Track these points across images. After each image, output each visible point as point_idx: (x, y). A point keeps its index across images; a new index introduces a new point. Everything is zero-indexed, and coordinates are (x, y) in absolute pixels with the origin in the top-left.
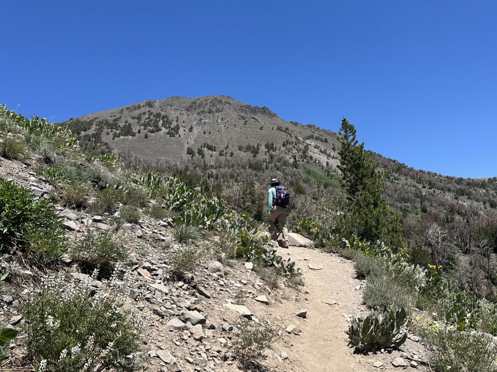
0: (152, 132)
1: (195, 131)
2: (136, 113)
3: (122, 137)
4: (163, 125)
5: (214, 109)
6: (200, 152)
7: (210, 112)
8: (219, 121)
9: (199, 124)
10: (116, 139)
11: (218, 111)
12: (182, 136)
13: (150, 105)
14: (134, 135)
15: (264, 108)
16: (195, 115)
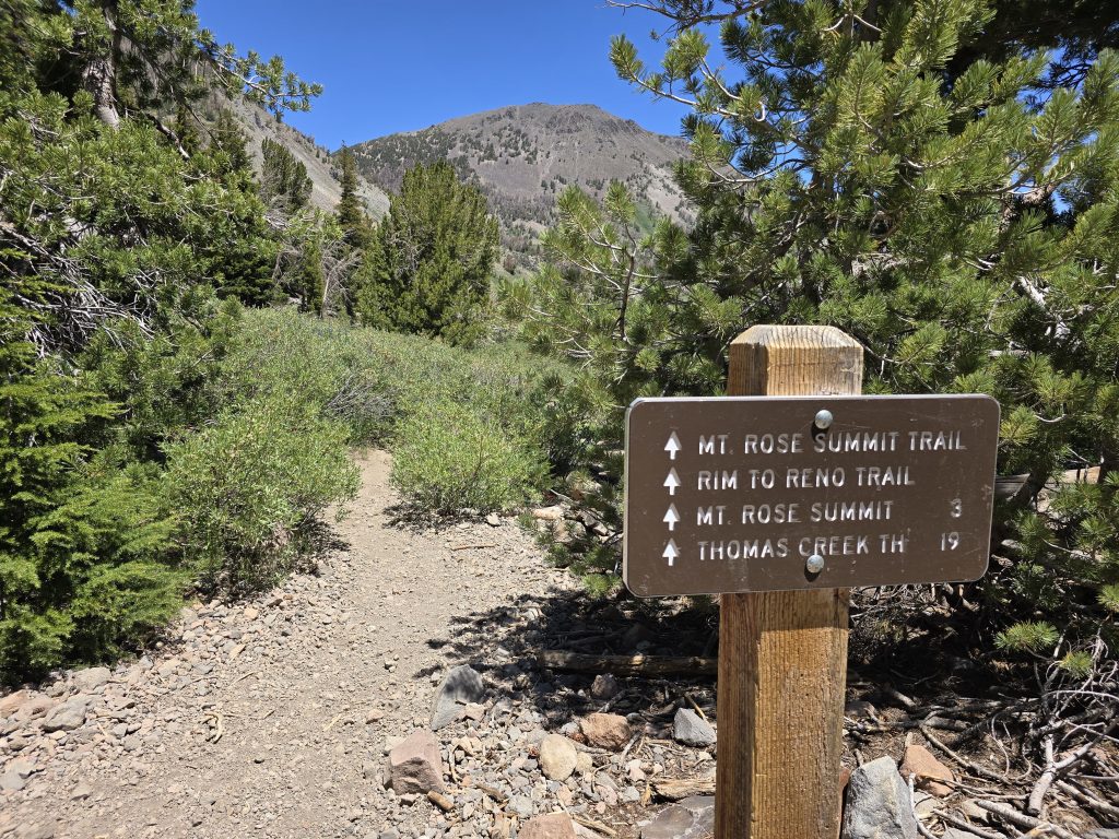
0: (513, 156)
1: (552, 157)
2: (497, 125)
3: (486, 161)
4: (523, 147)
5: (573, 128)
6: (553, 186)
7: (570, 131)
8: (576, 144)
9: (556, 148)
10: (481, 163)
11: (578, 130)
12: (539, 163)
13: (510, 114)
14: (496, 159)
15: (628, 122)
16: (554, 135)
